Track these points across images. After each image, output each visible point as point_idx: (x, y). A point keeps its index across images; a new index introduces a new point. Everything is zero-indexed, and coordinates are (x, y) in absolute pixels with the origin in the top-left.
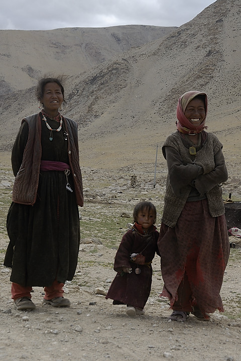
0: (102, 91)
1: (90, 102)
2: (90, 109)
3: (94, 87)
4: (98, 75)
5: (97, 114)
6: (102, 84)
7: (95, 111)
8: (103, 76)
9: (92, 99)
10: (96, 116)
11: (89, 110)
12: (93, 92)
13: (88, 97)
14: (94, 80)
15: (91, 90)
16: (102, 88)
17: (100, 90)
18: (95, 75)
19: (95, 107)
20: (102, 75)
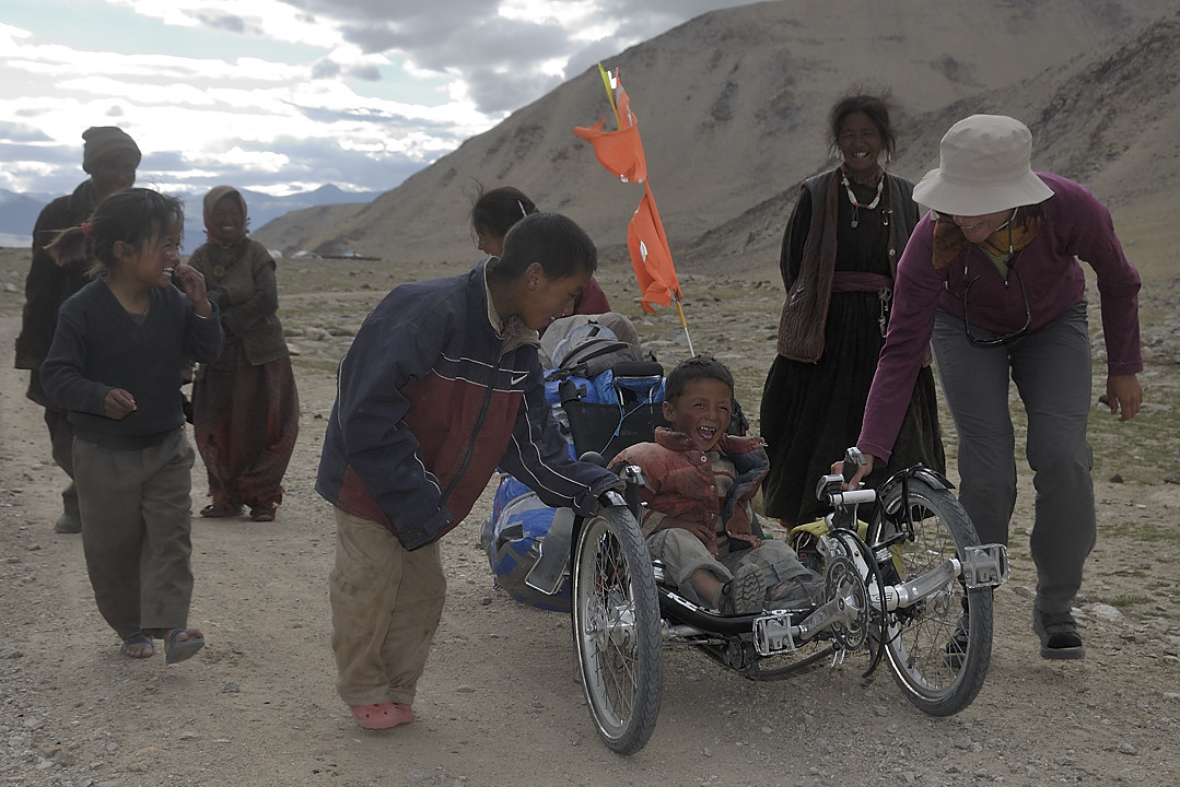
0: (1126, 95)
1: (1094, 124)
2: (1095, 140)
3: (1106, 87)
4: (1115, 58)
5: (1114, 151)
6: (1125, 78)
7: (1107, 143)
8: (1128, 60)
9: (1099, 116)
10: (1111, 156)
11: (1093, 144)
12: (1102, 100)
13: (1090, 112)
14: (1105, 70)
15: (1097, 95)
16: (1125, 89)
17: (1118, 92)
18: (1108, 58)
19: (1108, 135)
20: (1124, 57)
